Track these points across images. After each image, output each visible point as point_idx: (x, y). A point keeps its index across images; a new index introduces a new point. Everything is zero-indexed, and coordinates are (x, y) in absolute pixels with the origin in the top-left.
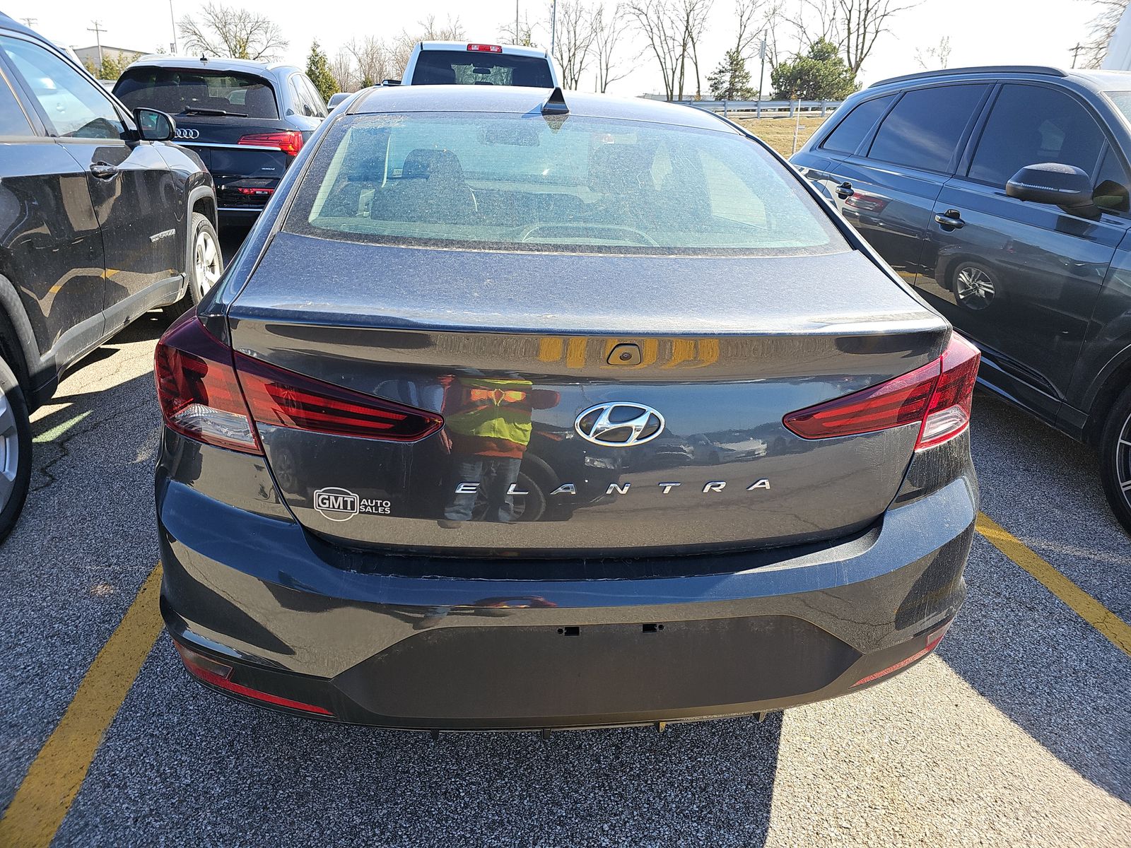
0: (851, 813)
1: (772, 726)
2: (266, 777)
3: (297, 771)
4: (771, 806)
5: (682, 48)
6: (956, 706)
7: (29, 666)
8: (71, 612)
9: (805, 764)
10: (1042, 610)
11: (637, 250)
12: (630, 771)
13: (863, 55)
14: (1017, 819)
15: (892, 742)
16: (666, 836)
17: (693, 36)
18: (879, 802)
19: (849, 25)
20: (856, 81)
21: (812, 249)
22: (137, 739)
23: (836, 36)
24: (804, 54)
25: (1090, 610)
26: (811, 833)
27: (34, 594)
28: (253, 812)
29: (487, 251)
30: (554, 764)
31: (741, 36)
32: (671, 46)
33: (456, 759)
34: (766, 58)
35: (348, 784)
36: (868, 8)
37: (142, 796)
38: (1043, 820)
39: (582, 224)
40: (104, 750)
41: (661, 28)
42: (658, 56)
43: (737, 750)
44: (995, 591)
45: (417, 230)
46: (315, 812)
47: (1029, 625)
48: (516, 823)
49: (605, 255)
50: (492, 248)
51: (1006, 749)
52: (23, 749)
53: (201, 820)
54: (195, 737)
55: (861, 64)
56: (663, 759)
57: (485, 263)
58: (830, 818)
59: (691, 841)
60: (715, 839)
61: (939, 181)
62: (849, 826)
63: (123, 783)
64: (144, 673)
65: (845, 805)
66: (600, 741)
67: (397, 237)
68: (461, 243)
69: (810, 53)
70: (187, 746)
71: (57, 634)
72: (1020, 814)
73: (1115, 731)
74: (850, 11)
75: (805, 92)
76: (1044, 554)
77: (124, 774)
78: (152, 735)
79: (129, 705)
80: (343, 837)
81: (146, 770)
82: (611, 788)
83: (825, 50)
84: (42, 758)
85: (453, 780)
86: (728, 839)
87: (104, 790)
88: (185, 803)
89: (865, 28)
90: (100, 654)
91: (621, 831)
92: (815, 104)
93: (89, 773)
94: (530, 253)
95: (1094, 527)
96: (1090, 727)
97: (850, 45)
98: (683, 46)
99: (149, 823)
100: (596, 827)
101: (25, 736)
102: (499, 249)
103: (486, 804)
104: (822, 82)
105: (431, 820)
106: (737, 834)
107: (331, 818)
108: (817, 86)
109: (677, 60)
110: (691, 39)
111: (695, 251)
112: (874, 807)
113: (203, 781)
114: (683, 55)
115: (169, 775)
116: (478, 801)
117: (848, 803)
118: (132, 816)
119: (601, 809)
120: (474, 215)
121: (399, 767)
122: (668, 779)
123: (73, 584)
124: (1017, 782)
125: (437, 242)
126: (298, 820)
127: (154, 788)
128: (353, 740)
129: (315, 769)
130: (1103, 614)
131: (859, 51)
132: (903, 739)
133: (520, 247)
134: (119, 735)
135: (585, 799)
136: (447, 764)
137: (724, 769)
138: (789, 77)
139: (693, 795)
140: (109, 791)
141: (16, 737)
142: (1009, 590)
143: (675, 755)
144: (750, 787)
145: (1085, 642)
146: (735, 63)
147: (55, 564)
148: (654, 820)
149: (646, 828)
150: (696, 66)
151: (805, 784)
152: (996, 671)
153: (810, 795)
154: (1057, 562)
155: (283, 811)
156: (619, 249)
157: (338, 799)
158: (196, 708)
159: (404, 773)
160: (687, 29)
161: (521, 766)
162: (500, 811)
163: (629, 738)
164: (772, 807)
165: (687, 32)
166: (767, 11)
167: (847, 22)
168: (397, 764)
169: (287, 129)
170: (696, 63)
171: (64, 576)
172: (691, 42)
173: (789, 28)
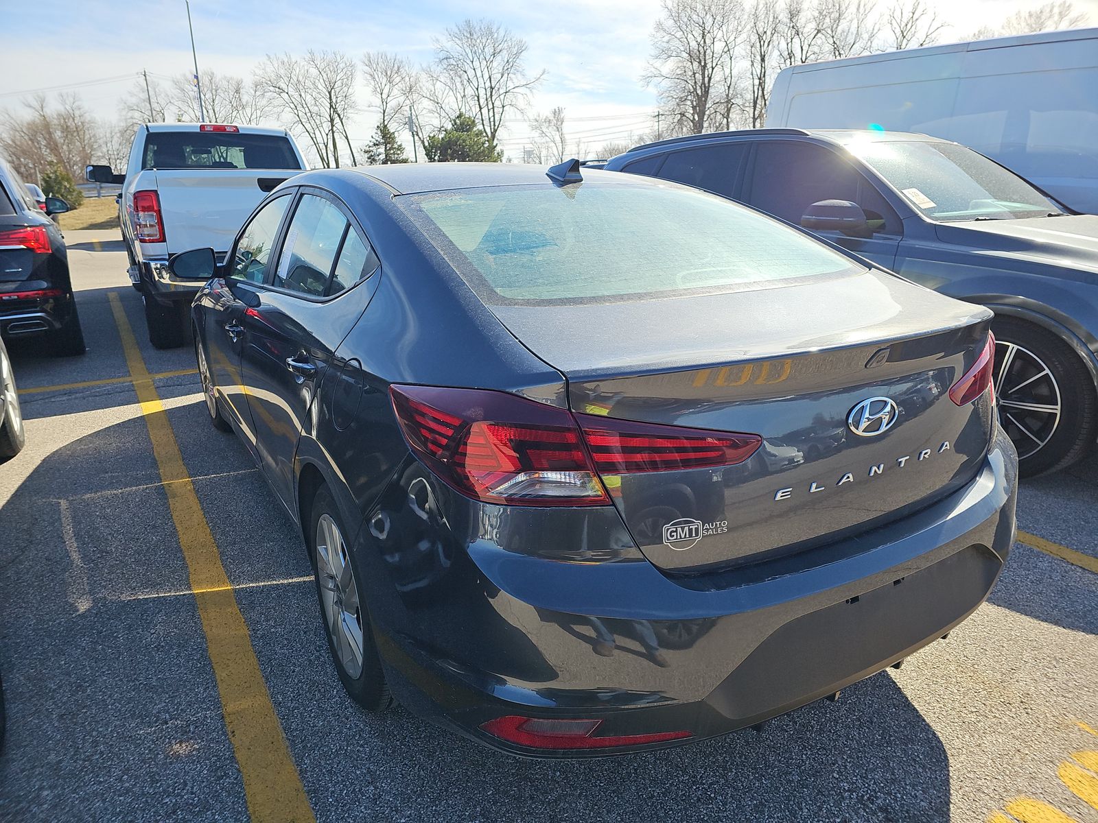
5: (329, 124)
8: (170, 782)
12: (812, 729)
13: (496, 127)
14: (1056, 667)
17: (339, 112)
18: (978, 687)
19: (478, 100)
20: (497, 149)
23: (471, 111)
24: (448, 127)
26: (960, 724)
30: (756, 745)
31: (384, 112)
32: (318, 122)
33: (681, 771)
38: (1069, 663)
41: (305, 106)
42: (307, 131)
51: (1011, 625)
55: (496, 134)
58: (961, 709)
59: (897, 760)
60: (910, 753)
62: (977, 710)
64: (319, 809)
69: (453, 126)
72: (1054, 663)
73: (1054, 593)
74: (477, 89)
82: (812, 746)
83: (466, 123)
86: (918, 750)
89: (493, 104)
90: (251, 809)
91: (848, 773)
97: (484, 118)
98: (331, 121)
100: (829, 778)
103: (738, 795)
104: (470, 151)
106: (920, 744)
109: (327, 135)
110: (337, 115)
114: (332, 129)
116: (729, 795)
119: (819, 764)
121: (642, 795)
122: (843, 724)
123: (141, 754)
124: (1035, 644)
128: (582, 789)
131: (492, 123)
135: (803, 762)
138: (440, 148)
139: (868, 728)
146: (387, 137)
147: (95, 742)
148: (861, 757)
149: (862, 764)
150: (348, 140)
153: (936, 698)
160: (331, 106)
161: (735, 756)
162: (752, 796)
164: (923, 716)
165: (332, 109)
166: (404, 89)
167: (476, 98)
168: (638, 793)
169: (26, 224)
170: (347, 138)
171: (120, 750)
172: (338, 118)
173: (426, 103)
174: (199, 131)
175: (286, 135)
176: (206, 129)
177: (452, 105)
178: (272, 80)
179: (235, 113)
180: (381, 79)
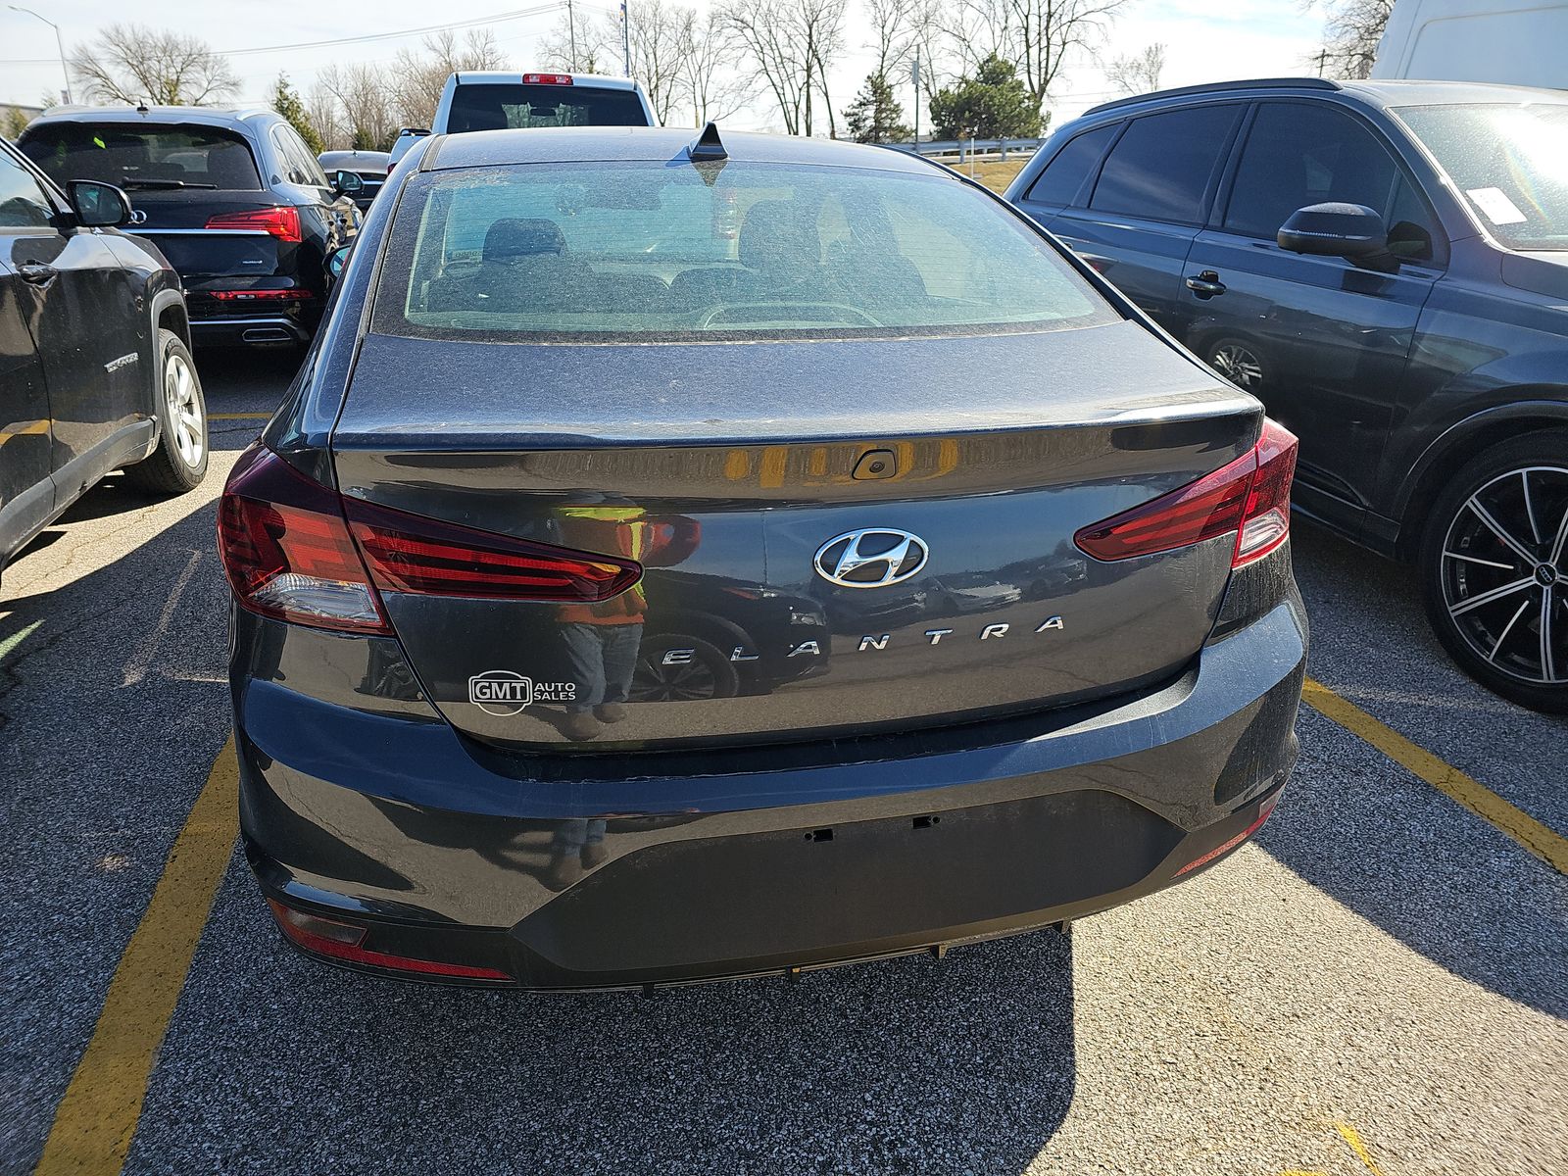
0: (1175, 1044)
1: (1059, 948)
2: (400, 1085)
3: (441, 1073)
4: (1074, 1047)
5: (805, 73)
6: (1284, 900)
7: (26, 975)
8: (73, 898)
9: (1109, 991)
10: (1371, 773)
11: (858, 333)
12: (887, 1024)
13: (1049, 76)
14: (1379, 1030)
15: (1212, 953)
16: (947, 1099)
17: (820, 56)
18: (1207, 1028)
19: (1026, 35)
20: (1042, 111)
21: (1075, 321)
22: (206, 1056)
23: (1011, 51)
24: (972, 76)
25: (1430, 769)
26: (1129, 1075)
27: (12, 879)
28: (389, 1132)
29: (661, 344)
30: (787, 1025)
31: (884, 54)
32: (790, 72)
33: (656, 1034)
34: (921, 84)
35: (514, 1082)
36: (1050, 11)
37: (228, 1129)
38: (1410, 1028)
39: (780, 304)
40: (160, 1076)
41: (774, 47)
42: (773, 85)
43: (1021, 983)
44: (1311, 755)
45: (560, 322)
46: (476, 1123)
47: (1358, 794)
48: (750, 1105)
49: (818, 341)
50: (667, 340)
51: (1353, 947)
52: (41, 1087)
53: (317, 1151)
54: (288, 1045)
55: (1048, 88)
56: (927, 1004)
57: (663, 360)
58: (1150, 1053)
59: (980, 1101)
60: (1010, 1095)
61: (1184, 234)
62: (1176, 1061)
63: (197, 1116)
64: (197, 969)
65: (1166, 1036)
66: (843, 990)
67: (534, 333)
68: (624, 336)
69: (978, 75)
70: (280, 1058)
71: (60, 928)
72: (1382, 1023)
73: (1481, 913)
74: (1027, 17)
75: (976, 129)
76: (1363, 704)
77: (196, 1104)
78: (226, 1049)
79: (185, 1012)
80: (520, 1150)
81: (226, 1096)
82: (866, 1048)
83: (998, 70)
84: (72, 1096)
85: (656, 1060)
86: (1026, 1094)
87: (171, 1129)
88: (291, 1132)
89: (1048, 39)
90: (128, 949)
91: (889, 1099)
92: (992, 143)
93: (145, 1108)
94: (719, 343)
95: (1420, 666)
96: (1450, 910)
97: (1031, 62)
98: (807, 71)
99: (246, 1163)
100: (855, 1098)
101: (41, 1069)
102: (677, 340)
103: (706, 1086)
104: (998, 114)
105: (636, 1114)
106: (1036, 1086)
107: (500, 1127)
108: (991, 120)
109: (800, 90)
110: (816, 61)
111: (932, 330)
112: (1202, 1034)
113: (311, 1101)
114: (808, 82)
115: (260, 1098)
116: (694, 1083)
117: (1169, 1032)
118: (219, 1157)
119: (857, 1074)
120: (633, 298)
121: (580, 1052)
122: (938, 1029)
123: (68, 860)
124: (1371, 985)
125: (591, 336)
126: (454, 1135)
127: (243, 1117)
128: (511, 1025)
129: (465, 1067)
130: (1446, 772)
131: (1043, 70)
132: (1226, 948)
133: (703, 336)
134: (178, 1054)
135: (834, 1066)
136: (645, 1040)
137: (1008, 1008)
138: (953, 108)
139: (974, 1044)
140: (179, 1128)
141: (28, 1072)
142: (1328, 753)
143: (942, 997)
144: (1044, 1026)
145: (1429, 808)
146: (880, 90)
147: (35, 835)
148: (928, 1081)
149: (920, 1092)
150: (827, 97)
151: (1112, 1015)
152: (1326, 853)
153: (1121, 1028)
154: (1379, 712)
155: (430, 1127)
156: (835, 333)
157: (504, 1102)
158: (282, 1006)
159: (589, 1059)
160: (810, 47)
161: (744, 1034)
162: (726, 1093)
163: (879, 983)
164: (1076, 1048)
165: (811, 51)
166: (917, 19)
167: (1023, 31)
168: (577, 1048)
169: (275, 204)
170: (826, 94)
171: (52, 849)
172: (818, 65)
173: (948, 42)
174: (521, 82)
175: (635, 89)
176: (531, 80)
177: (984, 42)
178: (734, 10)
179: (682, 58)
180: (885, 5)
